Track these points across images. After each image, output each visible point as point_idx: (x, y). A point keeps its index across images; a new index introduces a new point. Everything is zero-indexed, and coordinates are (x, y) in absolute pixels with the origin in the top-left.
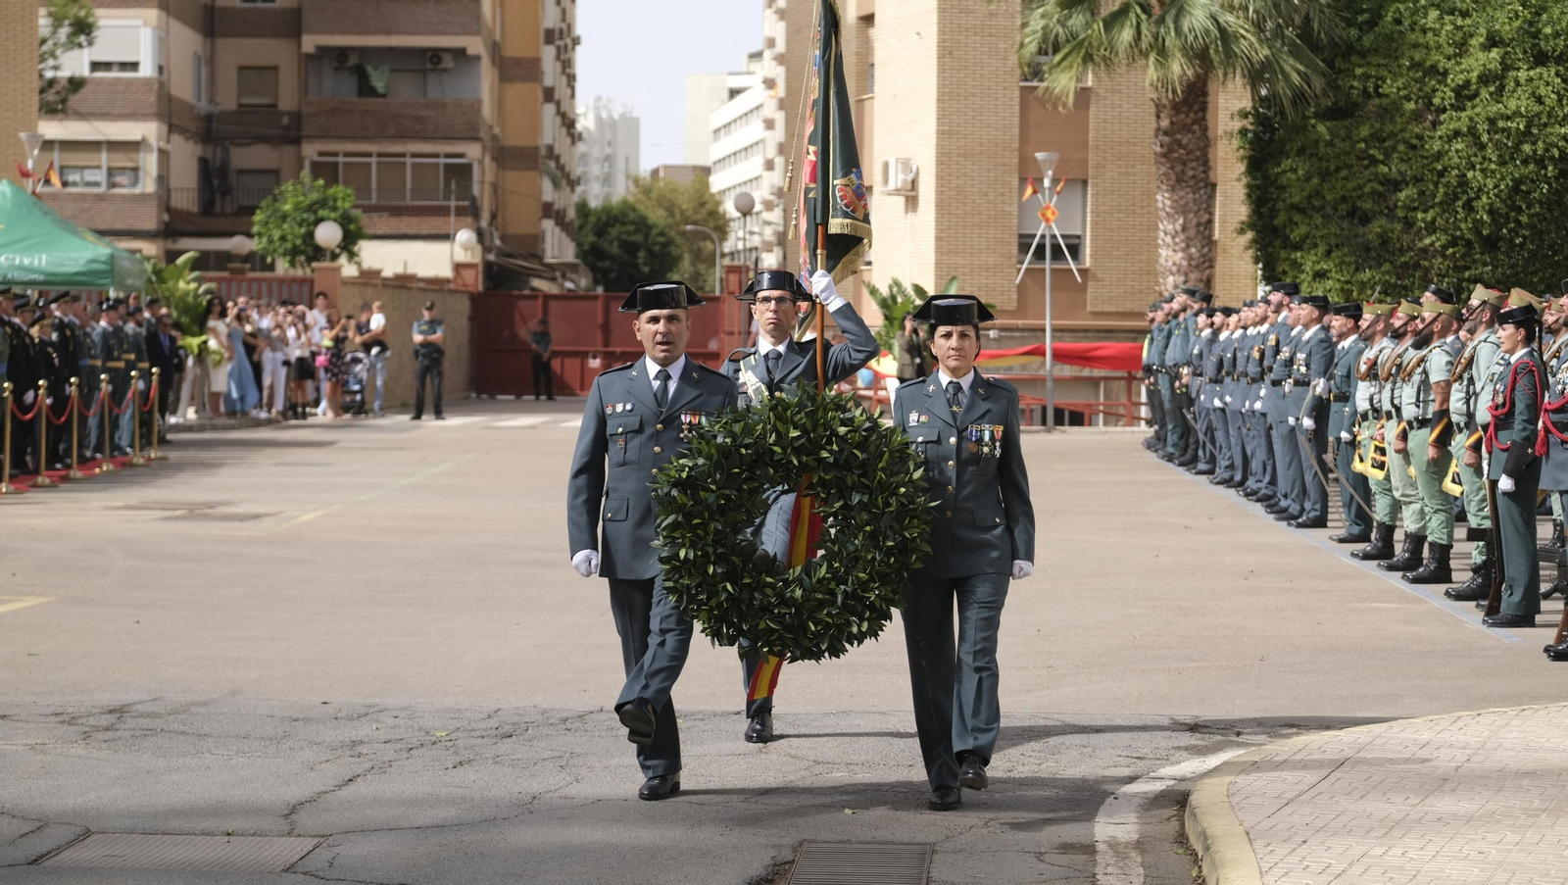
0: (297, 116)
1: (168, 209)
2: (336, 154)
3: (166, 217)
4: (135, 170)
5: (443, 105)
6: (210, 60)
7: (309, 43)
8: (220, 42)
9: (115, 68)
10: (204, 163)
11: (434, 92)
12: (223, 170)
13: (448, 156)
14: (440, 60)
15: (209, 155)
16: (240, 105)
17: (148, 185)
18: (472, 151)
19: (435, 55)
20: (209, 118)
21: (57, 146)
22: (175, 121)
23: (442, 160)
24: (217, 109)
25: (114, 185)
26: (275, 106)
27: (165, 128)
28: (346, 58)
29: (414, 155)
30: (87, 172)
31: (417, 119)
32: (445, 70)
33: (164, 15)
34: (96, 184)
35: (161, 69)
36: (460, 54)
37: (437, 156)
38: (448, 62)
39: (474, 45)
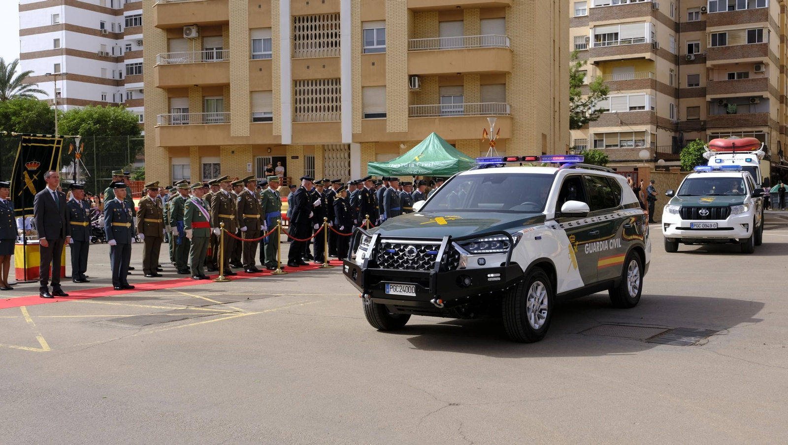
0: (705, 122)
1: (656, 153)
2: (718, 133)
3: (655, 155)
4: (643, 140)
5: (755, 115)
6: (678, 106)
7: (709, 98)
8: (681, 100)
9: (637, 108)
10: (674, 138)
11: (752, 110)
12: (681, 140)
13: (756, 132)
14: (755, 100)
15: (677, 136)
16: (687, 119)
17: (648, 146)
18: (765, 130)
19: (753, 99)
20: (677, 124)
21: (619, 134)
22: (659, 124)
23: (754, 133)
24: (679, 121)
25: (637, 146)
26: (699, 119)
27: (655, 127)
28: (722, 102)
29: (744, 132)
30: (628, 142)
31: (745, 120)
32: (756, 104)
33: (654, 91)
34: (632, 146)
35: (652, 108)
36: (761, 97)
37: (753, 132)
38: (757, 101)
39: (766, 94)
